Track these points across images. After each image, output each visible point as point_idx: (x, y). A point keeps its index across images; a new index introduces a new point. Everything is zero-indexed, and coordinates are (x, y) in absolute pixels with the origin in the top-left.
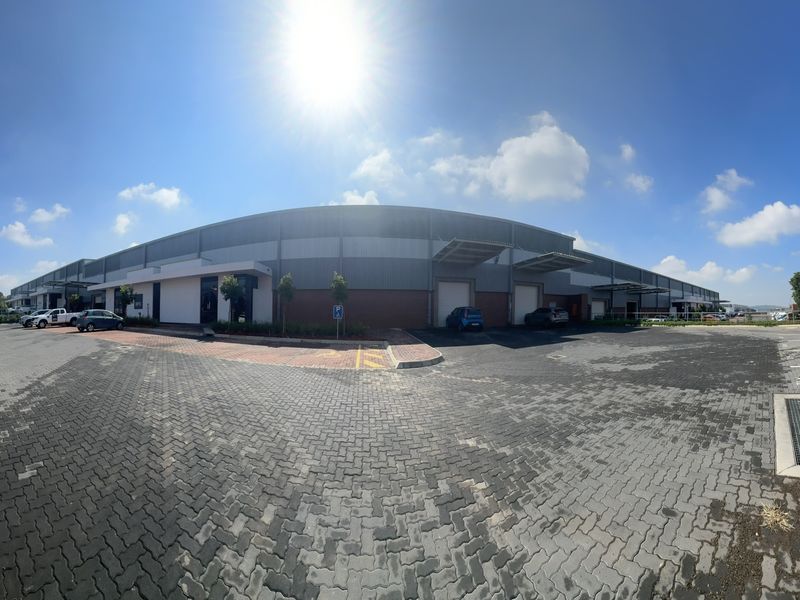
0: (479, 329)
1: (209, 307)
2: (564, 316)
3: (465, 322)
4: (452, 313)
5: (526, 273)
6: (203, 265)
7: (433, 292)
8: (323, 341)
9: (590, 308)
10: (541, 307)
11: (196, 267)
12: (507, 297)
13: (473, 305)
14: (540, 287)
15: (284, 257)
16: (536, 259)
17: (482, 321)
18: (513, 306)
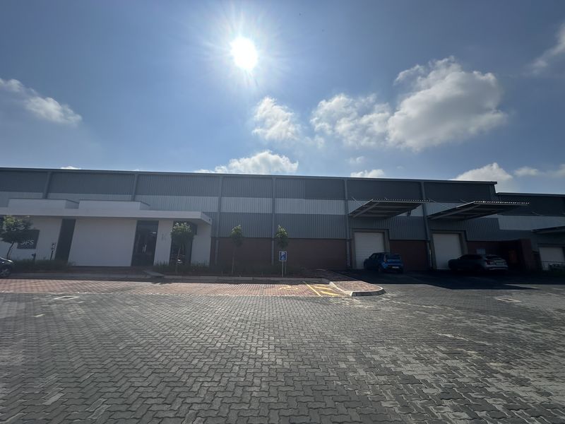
0: (400, 271)
1: (145, 249)
2: (500, 264)
3: (384, 265)
4: (370, 258)
5: (441, 223)
6: (141, 209)
7: (350, 240)
8: (272, 279)
9: (537, 256)
10: (466, 253)
11: (133, 209)
12: (425, 245)
13: (388, 251)
14: (462, 235)
15: (224, 210)
16: (455, 209)
17: (402, 265)
18: (433, 252)
